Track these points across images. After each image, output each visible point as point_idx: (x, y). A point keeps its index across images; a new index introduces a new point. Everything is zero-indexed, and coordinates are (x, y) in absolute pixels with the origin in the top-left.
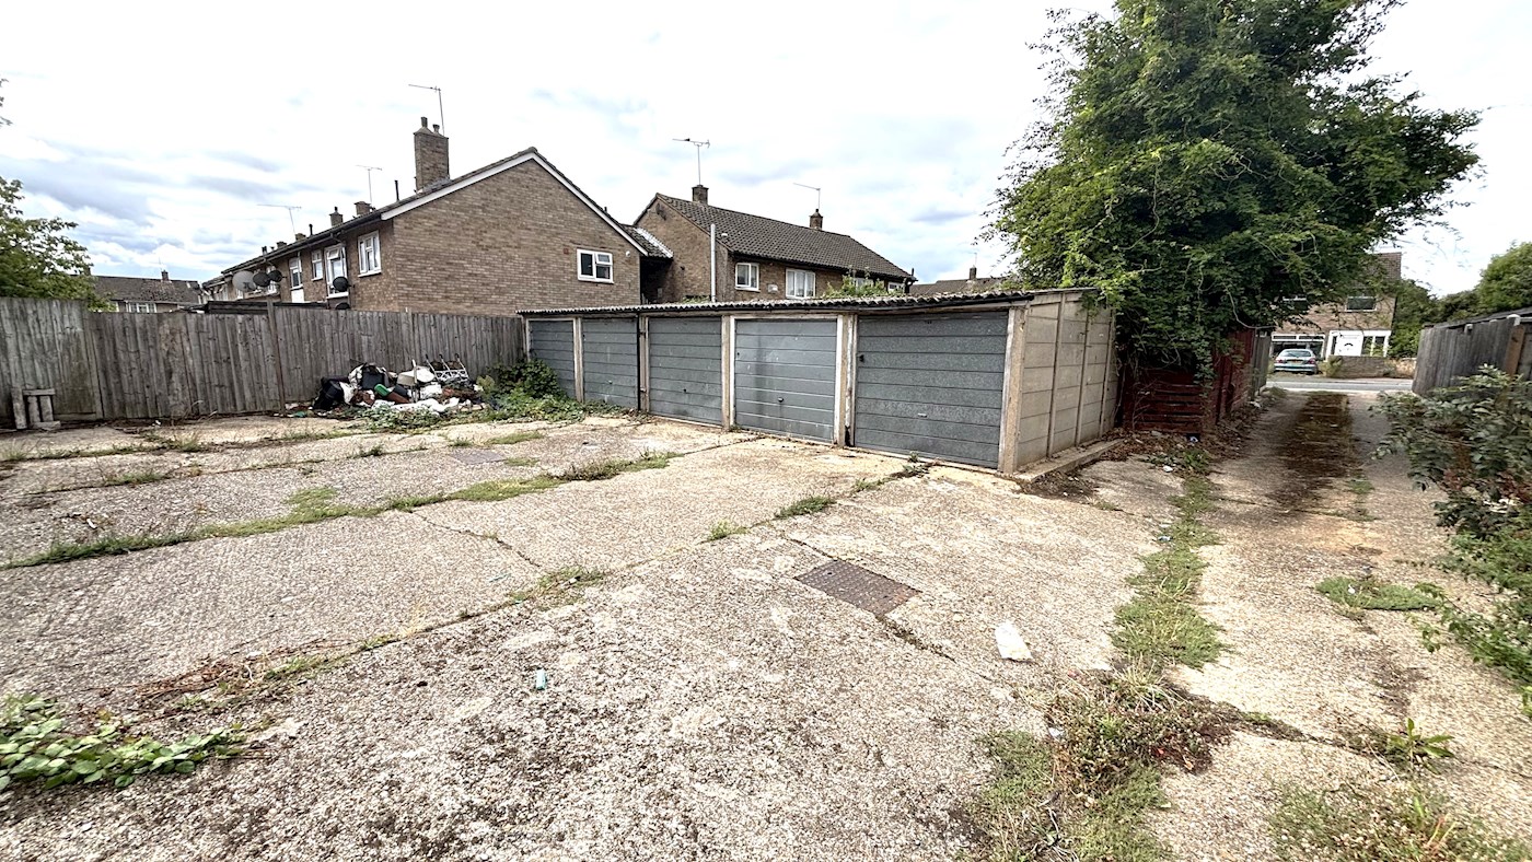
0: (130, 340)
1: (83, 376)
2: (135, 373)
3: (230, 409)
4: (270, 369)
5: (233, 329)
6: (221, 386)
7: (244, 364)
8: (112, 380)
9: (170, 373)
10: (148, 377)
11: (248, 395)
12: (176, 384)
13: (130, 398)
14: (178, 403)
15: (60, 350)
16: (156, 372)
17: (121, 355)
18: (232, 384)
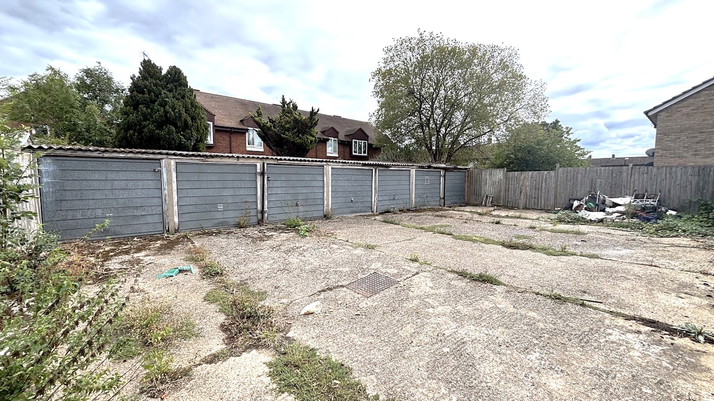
0: (513, 181)
1: (500, 192)
2: (512, 192)
3: (536, 207)
4: (552, 192)
5: (543, 176)
6: (535, 198)
7: (543, 190)
8: (507, 193)
9: (521, 192)
10: (516, 193)
11: (543, 202)
12: (522, 197)
13: (510, 200)
14: (522, 203)
15: (497, 183)
16: (518, 191)
17: (510, 186)
18: (538, 198)
